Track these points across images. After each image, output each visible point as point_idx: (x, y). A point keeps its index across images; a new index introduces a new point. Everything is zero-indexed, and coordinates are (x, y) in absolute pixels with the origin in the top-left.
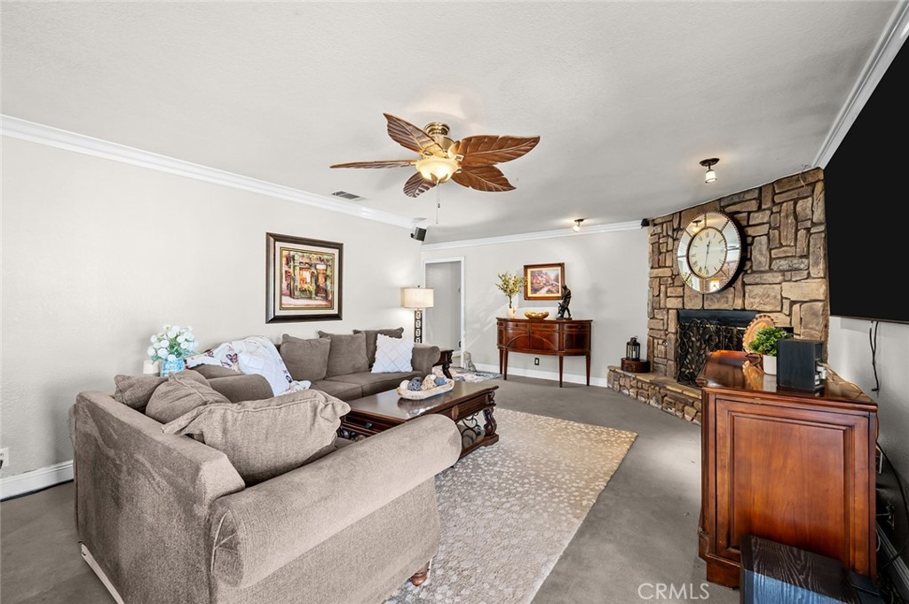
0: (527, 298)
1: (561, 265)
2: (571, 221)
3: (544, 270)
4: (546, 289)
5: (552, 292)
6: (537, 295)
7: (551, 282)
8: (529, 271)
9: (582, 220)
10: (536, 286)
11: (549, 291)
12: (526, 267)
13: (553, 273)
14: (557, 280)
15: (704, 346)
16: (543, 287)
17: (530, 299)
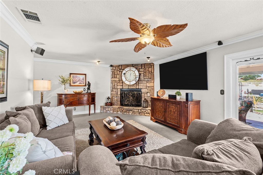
0: (70, 85)
1: (85, 75)
2: (96, 61)
3: (78, 76)
4: (79, 82)
5: (81, 84)
6: (75, 84)
7: (81, 80)
8: (72, 75)
9: (99, 62)
10: (74, 81)
11: (80, 83)
12: (71, 74)
13: (82, 77)
14: (83, 80)
15: (131, 97)
16: (77, 82)
17: (72, 86)
